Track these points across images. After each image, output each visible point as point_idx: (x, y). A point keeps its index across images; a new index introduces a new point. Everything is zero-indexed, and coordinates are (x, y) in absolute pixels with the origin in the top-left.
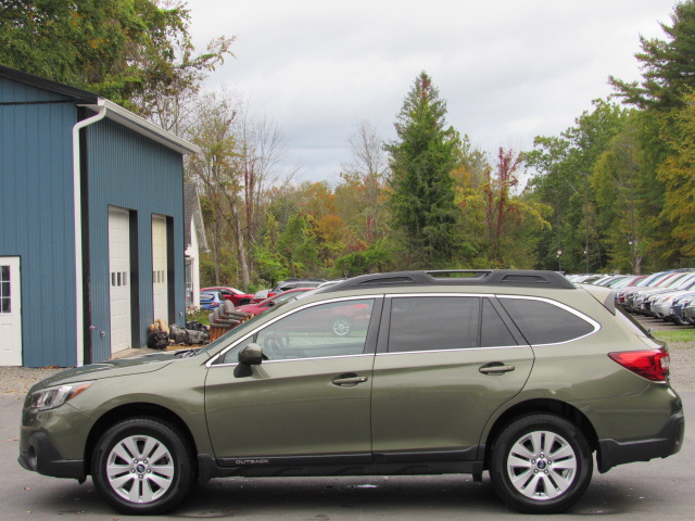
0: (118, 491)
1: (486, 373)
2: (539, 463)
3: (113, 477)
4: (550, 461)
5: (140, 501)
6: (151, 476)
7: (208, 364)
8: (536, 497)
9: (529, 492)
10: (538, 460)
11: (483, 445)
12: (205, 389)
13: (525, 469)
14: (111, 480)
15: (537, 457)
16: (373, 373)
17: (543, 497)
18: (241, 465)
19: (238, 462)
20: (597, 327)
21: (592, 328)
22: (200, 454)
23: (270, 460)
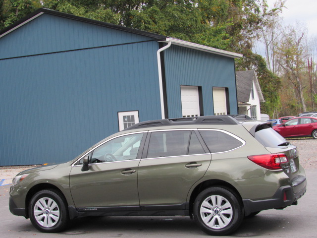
0: (39, 222)
1: (188, 167)
2: (215, 211)
3: (37, 216)
4: (220, 210)
5: (47, 226)
6: (51, 215)
7: (73, 165)
8: (215, 227)
9: (211, 225)
10: (215, 209)
11: (188, 202)
12: (70, 177)
13: (209, 214)
14: (36, 217)
15: (214, 208)
16: (138, 168)
17: (218, 227)
18: (85, 211)
19: (85, 209)
20: (244, 143)
21: (242, 144)
22: (69, 206)
23: (97, 209)
